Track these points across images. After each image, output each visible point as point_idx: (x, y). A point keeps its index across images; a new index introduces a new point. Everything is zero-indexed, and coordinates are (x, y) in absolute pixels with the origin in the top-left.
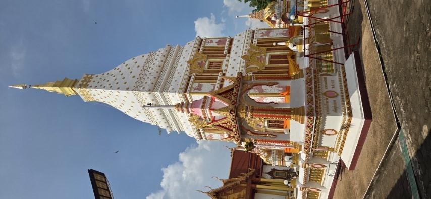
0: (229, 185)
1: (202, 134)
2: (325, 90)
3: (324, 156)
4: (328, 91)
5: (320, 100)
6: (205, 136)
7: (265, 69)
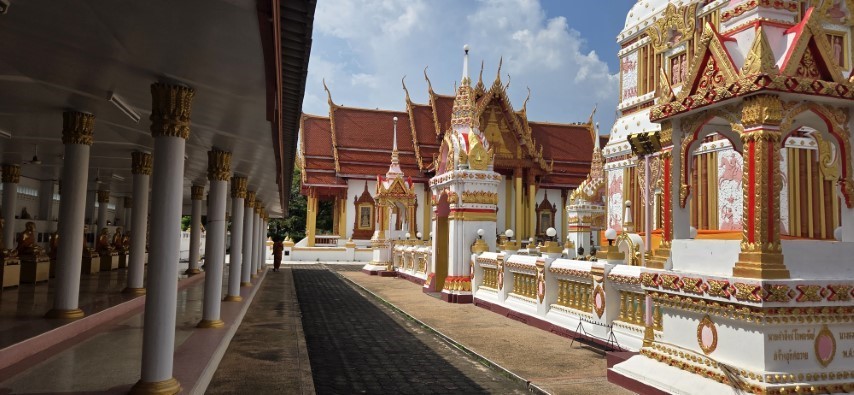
0: (517, 123)
1: (634, 45)
2: (836, 332)
3: (625, 316)
4: (834, 340)
5: (809, 319)
6: (629, 53)
7: (824, 181)
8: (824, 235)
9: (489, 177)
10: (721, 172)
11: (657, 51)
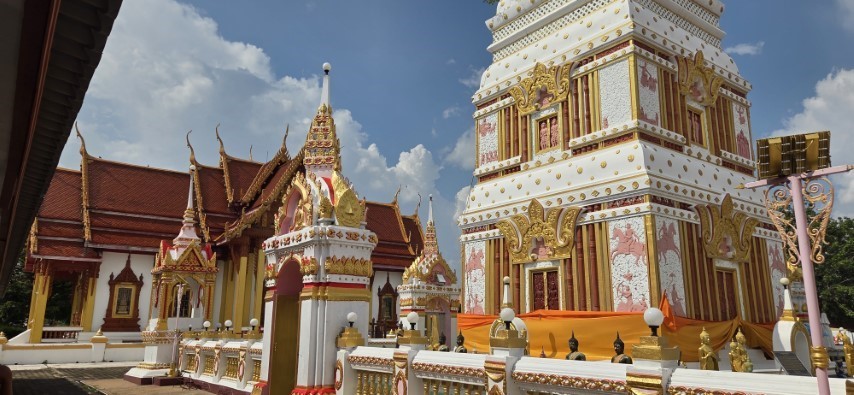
1: (494, 106)
6: (486, 115)
7: (707, 258)
8: (712, 318)
9: (363, 238)
10: (613, 245)
11: (521, 113)
